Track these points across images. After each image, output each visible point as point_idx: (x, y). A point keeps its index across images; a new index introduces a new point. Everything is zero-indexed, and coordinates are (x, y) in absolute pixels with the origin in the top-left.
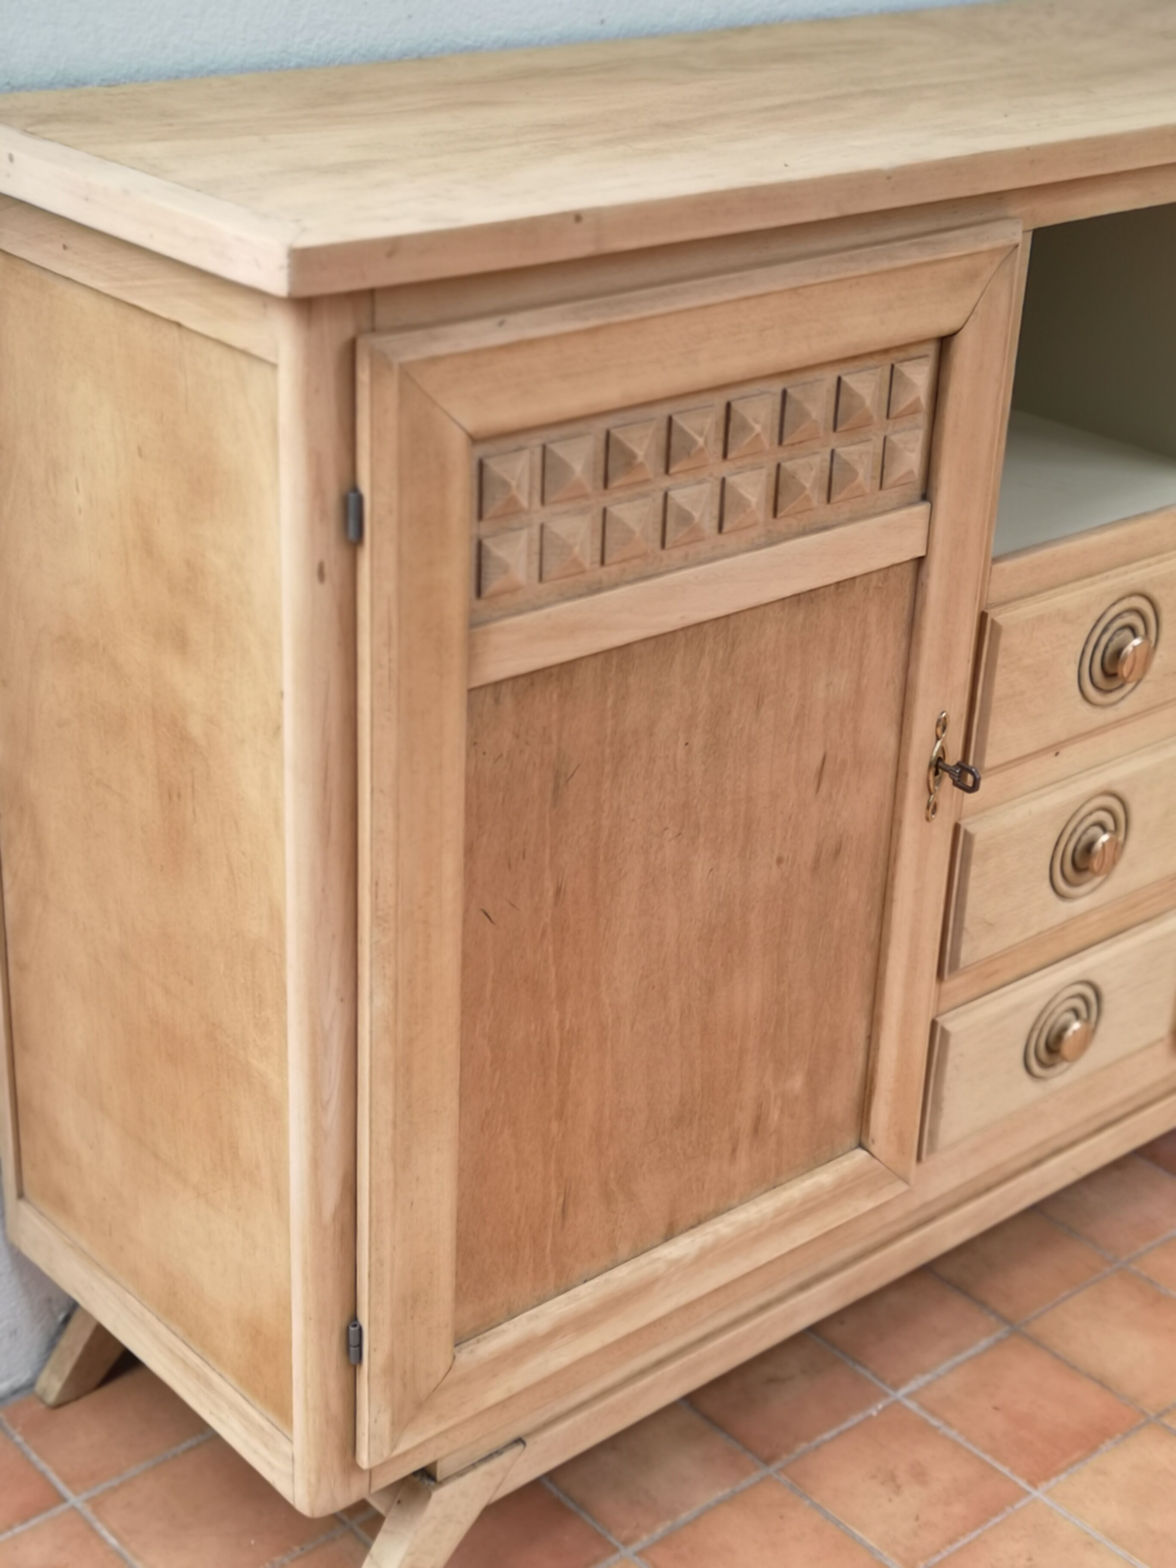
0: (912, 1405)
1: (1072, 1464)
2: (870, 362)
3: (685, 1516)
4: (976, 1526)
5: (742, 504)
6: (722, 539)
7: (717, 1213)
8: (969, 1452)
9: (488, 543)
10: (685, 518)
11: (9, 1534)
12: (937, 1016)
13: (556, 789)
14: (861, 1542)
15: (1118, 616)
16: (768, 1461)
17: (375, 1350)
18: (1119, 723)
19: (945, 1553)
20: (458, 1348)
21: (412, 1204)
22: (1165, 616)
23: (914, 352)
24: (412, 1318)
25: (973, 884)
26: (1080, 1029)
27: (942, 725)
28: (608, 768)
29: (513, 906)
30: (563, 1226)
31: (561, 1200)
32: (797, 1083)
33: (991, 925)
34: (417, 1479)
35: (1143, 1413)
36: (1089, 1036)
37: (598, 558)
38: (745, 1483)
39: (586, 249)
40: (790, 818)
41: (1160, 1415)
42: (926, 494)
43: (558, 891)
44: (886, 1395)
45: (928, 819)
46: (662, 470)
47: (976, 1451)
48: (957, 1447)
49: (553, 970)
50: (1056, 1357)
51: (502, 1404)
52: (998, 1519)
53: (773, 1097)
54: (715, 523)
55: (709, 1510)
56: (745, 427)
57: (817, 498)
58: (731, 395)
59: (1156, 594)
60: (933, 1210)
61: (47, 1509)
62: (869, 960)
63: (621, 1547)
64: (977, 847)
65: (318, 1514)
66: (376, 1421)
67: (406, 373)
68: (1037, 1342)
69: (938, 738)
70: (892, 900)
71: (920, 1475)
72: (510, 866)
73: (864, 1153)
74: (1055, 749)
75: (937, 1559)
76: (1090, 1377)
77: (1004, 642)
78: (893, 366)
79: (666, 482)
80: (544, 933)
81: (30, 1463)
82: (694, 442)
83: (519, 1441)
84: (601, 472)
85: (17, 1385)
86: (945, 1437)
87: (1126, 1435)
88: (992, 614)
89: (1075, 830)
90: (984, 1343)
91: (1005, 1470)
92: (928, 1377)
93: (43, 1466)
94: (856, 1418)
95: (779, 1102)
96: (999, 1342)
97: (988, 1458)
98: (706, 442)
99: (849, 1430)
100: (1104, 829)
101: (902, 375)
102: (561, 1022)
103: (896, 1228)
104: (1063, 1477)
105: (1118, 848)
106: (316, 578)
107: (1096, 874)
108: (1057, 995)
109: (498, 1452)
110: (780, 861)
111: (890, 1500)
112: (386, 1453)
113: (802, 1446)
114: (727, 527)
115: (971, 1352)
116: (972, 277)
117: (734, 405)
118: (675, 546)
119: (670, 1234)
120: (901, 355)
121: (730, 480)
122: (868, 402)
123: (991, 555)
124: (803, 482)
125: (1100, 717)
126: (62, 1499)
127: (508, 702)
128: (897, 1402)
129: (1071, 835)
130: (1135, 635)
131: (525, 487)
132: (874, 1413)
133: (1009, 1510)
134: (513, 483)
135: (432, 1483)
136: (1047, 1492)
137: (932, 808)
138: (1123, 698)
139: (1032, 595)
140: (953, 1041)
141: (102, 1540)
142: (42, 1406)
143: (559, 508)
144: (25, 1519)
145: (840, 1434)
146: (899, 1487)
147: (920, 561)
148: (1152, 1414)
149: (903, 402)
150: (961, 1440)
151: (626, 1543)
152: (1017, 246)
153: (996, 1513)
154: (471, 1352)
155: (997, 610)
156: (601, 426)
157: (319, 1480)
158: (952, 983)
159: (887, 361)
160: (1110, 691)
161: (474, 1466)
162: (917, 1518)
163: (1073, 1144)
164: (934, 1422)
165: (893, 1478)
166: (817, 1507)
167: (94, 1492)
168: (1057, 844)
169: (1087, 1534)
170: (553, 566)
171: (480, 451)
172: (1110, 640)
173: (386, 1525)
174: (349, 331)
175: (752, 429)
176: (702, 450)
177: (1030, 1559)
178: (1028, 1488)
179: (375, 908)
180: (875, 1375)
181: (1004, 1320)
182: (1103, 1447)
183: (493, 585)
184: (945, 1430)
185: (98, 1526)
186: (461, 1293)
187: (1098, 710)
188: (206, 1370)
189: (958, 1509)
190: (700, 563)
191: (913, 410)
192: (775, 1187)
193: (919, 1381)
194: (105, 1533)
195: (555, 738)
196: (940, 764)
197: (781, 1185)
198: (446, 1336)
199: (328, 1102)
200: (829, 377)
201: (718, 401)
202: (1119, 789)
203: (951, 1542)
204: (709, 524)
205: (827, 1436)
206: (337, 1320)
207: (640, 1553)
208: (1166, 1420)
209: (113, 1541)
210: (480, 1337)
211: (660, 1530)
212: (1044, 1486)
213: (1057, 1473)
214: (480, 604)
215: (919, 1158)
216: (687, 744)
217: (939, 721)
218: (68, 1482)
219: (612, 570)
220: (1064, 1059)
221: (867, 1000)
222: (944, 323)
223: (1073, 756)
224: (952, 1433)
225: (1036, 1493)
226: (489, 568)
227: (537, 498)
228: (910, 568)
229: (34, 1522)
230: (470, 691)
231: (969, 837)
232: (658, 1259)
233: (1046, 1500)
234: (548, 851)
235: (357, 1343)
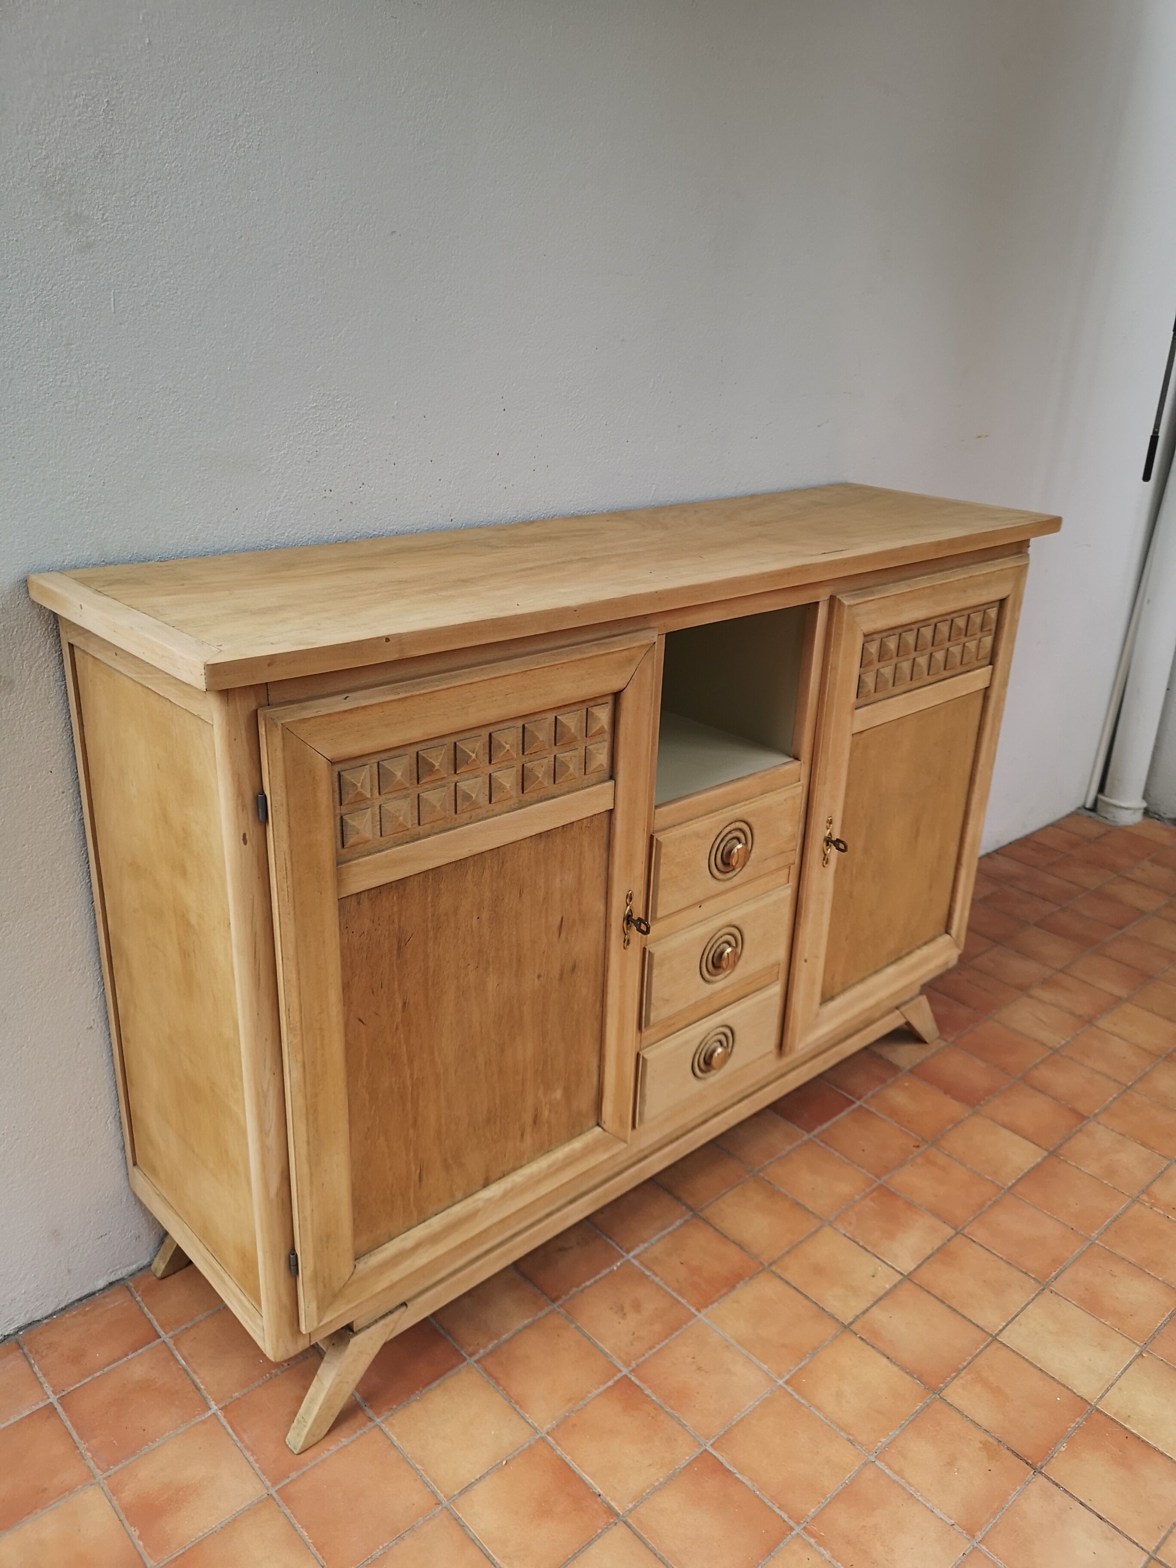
0: (636, 1263)
1: (721, 1297)
2: (574, 708)
3: (505, 1337)
4: (666, 1338)
5: (501, 787)
6: (491, 806)
7: (515, 1169)
8: (664, 1290)
9: (344, 817)
10: (467, 797)
11: (125, 1359)
12: (640, 1050)
13: (399, 948)
14: (601, 1351)
15: (730, 832)
16: (554, 1301)
17: (305, 1268)
18: (734, 888)
19: (647, 1355)
20: (357, 1261)
21: (323, 1185)
22: (755, 832)
23: (600, 701)
24: (327, 1248)
25: (655, 980)
26: (721, 1052)
27: (630, 897)
28: (431, 934)
29: (377, 1014)
30: (420, 1187)
31: (418, 1171)
32: (558, 1094)
33: (667, 1000)
34: (343, 1331)
35: (762, 1264)
36: (727, 1056)
37: (417, 821)
38: (540, 1314)
39: (395, 656)
40: (544, 953)
41: (770, 1265)
42: (612, 776)
43: (404, 1004)
44: (623, 1257)
45: (624, 948)
46: (453, 772)
47: (669, 1290)
48: (659, 1288)
49: (404, 1047)
50: (717, 1230)
51: (391, 1287)
52: (678, 1333)
53: (544, 1104)
54: (487, 798)
55: (520, 1331)
56: (501, 747)
57: (547, 782)
58: (491, 729)
59: (750, 820)
60: (646, 1152)
61: (149, 1343)
62: (596, 1026)
63: (468, 1357)
64: (656, 960)
65: (278, 1360)
66: (308, 1307)
67: (285, 728)
68: (706, 1221)
69: (628, 905)
70: (607, 993)
71: (637, 1307)
72: (373, 992)
73: (600, 1129)
74: (699, 904)
75: (643, 1359)
76: (735, 1243)
77: (663, 850)
78: (587, 709)
79: (456, 778)
80: (397, 1028)
81: (144, 1315)
82: (471, 756)
83: (404, 1304)
84: (415, 775)
85: (141, 1266)
86: (653, 1282)
87: (751, 1278)
88: (656, 836)
89: (712, 946)
90: (678, 1223)
91: (684, 1301)
92: (646, 1245)
93: (150, 1316)
94: (605, 1272)
95: (548, 1106)
96: (686, 1221)
97: (675, 1294)
98: (476, 756)
99: (600, 1279)
100: (730, 945)
101: (593, 714)
102: (412, 1075)
103: (625, 1164)
104: (715, 1305)
105: (737, 957)
106: (242, 842)
107: (724, 970)
108: (709, 1034)
109: (391, 1312)
110: (539, 976)
111: (620, 1323)
112: (315, 1325)
113: (575, 1290)
114: (493, 801)
115: (671, 1229)
116: (630, 660)
117: (493, 734)
118: (464, 812)
119: (486, 1184)
120: (592, 703)
121: (494, 775)
122: (573, 730)
123: (654, 803)
124: (537, 774)
125: (721, 886)
126: (160, 1337)
127: (366, 904)
128: (628, 1261)
129: (711, 949)
130: (740, 842)
131: (368, 786)
132: (615, 1268)
133: (685, 1327)
134: (359, 785)
135: (351, 1333)
136: (706, 1315)
137: (627, 942)
138: (735, 875)
139: (679, 824)
140: (649, 1064)
141: (177, 1361)
142: (154, 1278)
143: (390, 796)
144: (135, 1350)
145: (596, 1282)
146: (625, 1314)
147: (611, 812)
148: (766, 1264)
149: (595, 728)
150: (661, 1283)
151: (471, 1355)
152: (655, 643)
153: (676, 1330)
154: (366, 1263)
155: (659, 833)
156: (413, 750)
157: (278, 1341)
158: (646, 1033)
159: (584, 707)
160: (728, 872)
161: (376, 1321)
162: (633, 1334)
163: (726, 1109)
164: (647, 1273)
165: (622, 1308)
166: (578, 1328)
167: (177, 1332)
168: (703, 954)
169: (726, 1341)
170: (388, 828)
171: (338, 768)
172: (725, 846)
173: (326, 1358)
174: (254, 707)
175: (505, 748)
176: (474, 760)
177: (693, 1358)
178: (696, 1313)
179: (288, 1024)
180: (617, 1244)
181: (691, 1209)
182: (738, 1286)
183: (351, 840)
184: (653, 1277)
185: (176, 1353)
186: (357, 1231)
187: (721, 883)
188: (222, 1272)
189: (657, 1327)
190: (480, 820)
191: (601, 731)
192: (548, 1152)
193: (642, 1247)
194: (179, 1357)
195: (396, 920)
196: (630, 918)
197: (551, 1151)
198: (349, 1256)
199: (269, 1131)
200: (551, 717)
201: (485, 733)
202: (737, 923)
203: (650, 1349)
204: (483, 799)
205: (588, 1283)
206: (283, 1253)
207: (478, 1362)
208: (773, 1268)
209: (183, 1362)
210: (372, 1253)
211: (490, 1346)
212: (704, 1311)
213: (712, 1303)
214: (344, 851)
215: (634, 1126)
216: (478, 918)
217: (627, 895)
218: (162, 1326)
219: (426, 828)
220: (714, 1068)
221: (597, 1047)
222: (616, 686)
223: (709, 907)
224: (657, 1279)
225: (700, 1316)
226: (348, 831)
227: (376, 791)
228: (606, 815)
229: (140, 1351)
230: (339, 899)
231: (651, 955)
232: (478, 1200)
233: (705, 1320)
234: (396, 983)
235: (295, 1264)
